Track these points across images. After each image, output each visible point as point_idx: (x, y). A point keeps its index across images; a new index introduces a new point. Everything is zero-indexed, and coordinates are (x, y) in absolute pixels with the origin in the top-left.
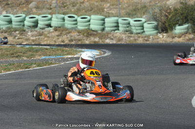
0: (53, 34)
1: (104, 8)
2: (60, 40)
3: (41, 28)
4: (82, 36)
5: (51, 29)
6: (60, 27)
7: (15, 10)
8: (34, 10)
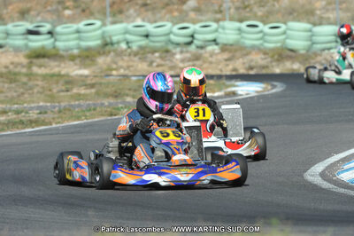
0: (220, 57)
1: (316, 9)
2: (231, 67)
3: (198, 47)
4: (269, 60)
5: (216, 48)
6: (231, 45)
7: (158, 16)
8: (192, 15)
